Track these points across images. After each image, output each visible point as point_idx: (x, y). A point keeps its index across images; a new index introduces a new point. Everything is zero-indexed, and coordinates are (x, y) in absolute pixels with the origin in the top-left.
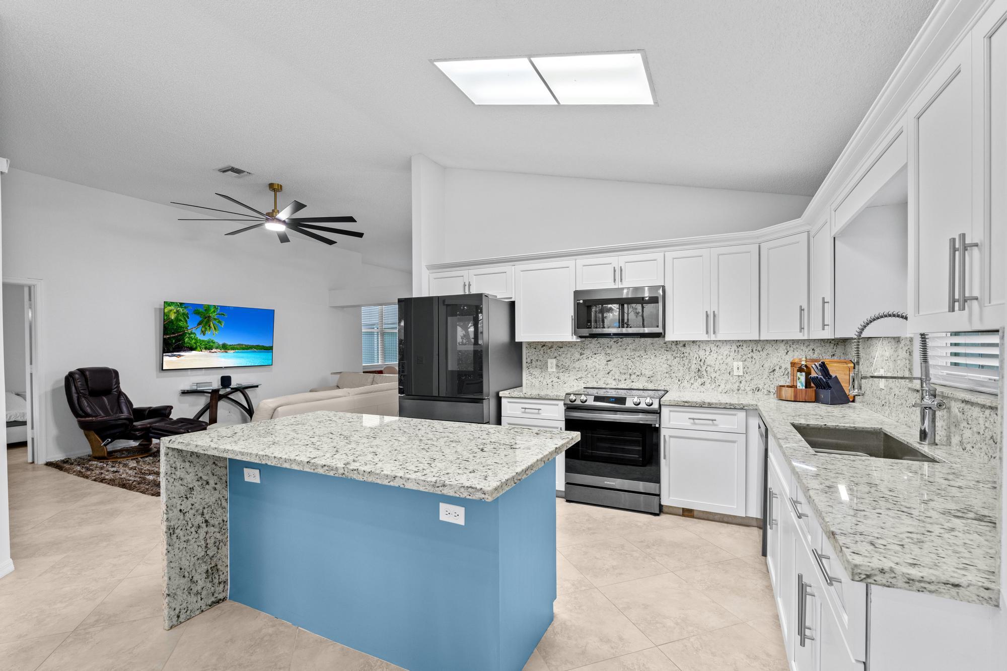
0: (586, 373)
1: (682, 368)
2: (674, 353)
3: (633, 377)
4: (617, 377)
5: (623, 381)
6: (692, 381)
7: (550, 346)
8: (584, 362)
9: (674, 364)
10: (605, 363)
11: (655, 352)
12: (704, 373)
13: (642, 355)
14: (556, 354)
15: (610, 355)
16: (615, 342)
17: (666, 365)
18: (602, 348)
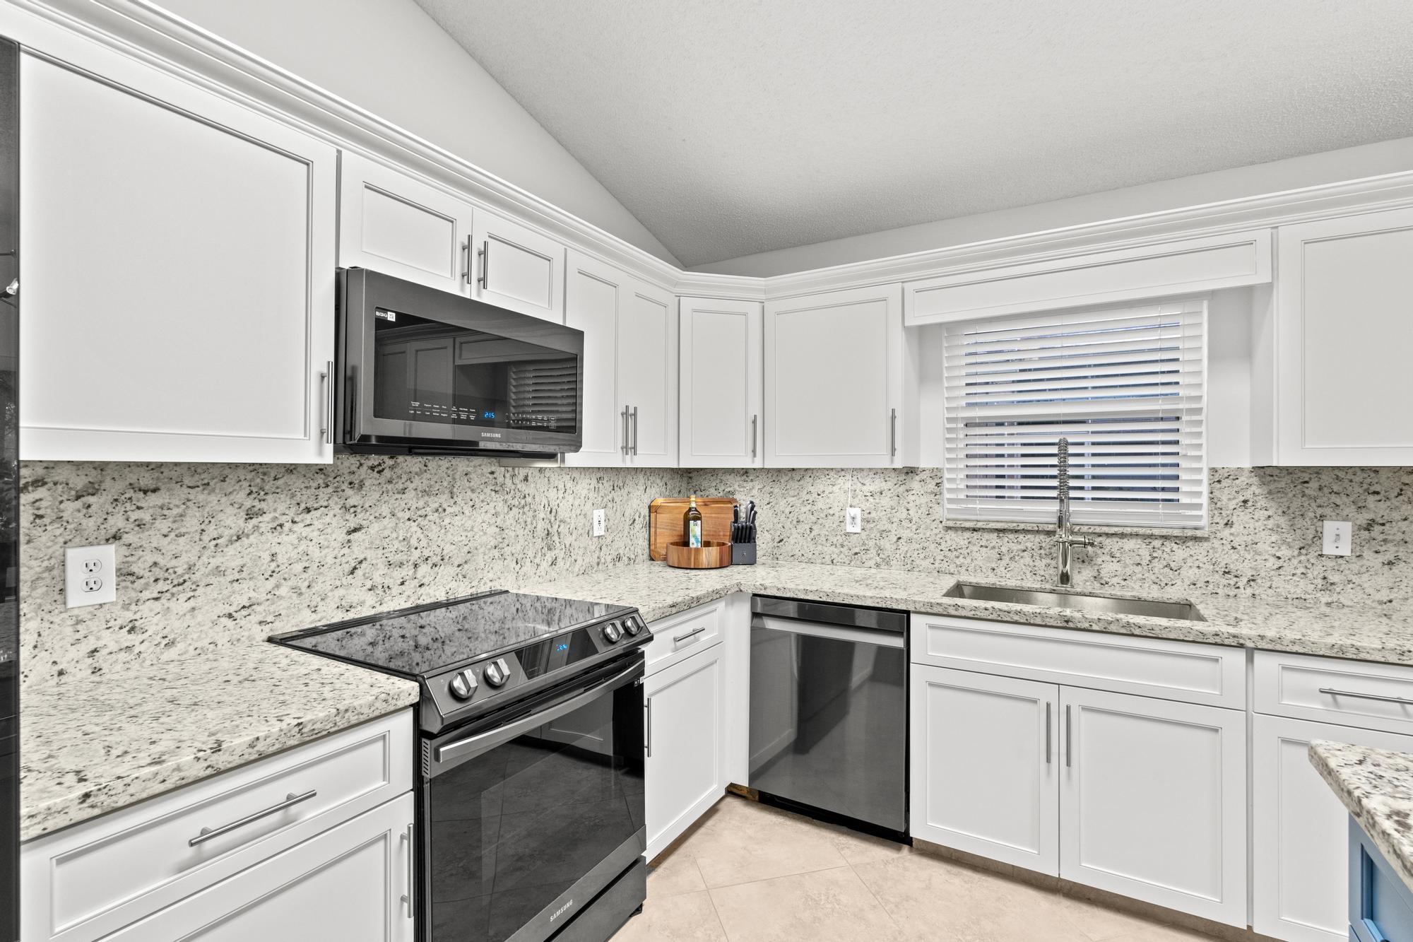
0: (272, 581)
1: (521, 532)
2: (509, 497)
3: (424, 569)
4: (378, 579)
5: (396, 590)
6: (537, 560)
7: (79, 482)
8: (261, 545)
9: (508, 523)
10: (341, 536)
11: (474, 496)
12: (556, 538)
13: (445, 506)
14: (117, 522)
15: (359, 509)
16: (372, 468)
17: (494, 529)
18: (330, 490)
